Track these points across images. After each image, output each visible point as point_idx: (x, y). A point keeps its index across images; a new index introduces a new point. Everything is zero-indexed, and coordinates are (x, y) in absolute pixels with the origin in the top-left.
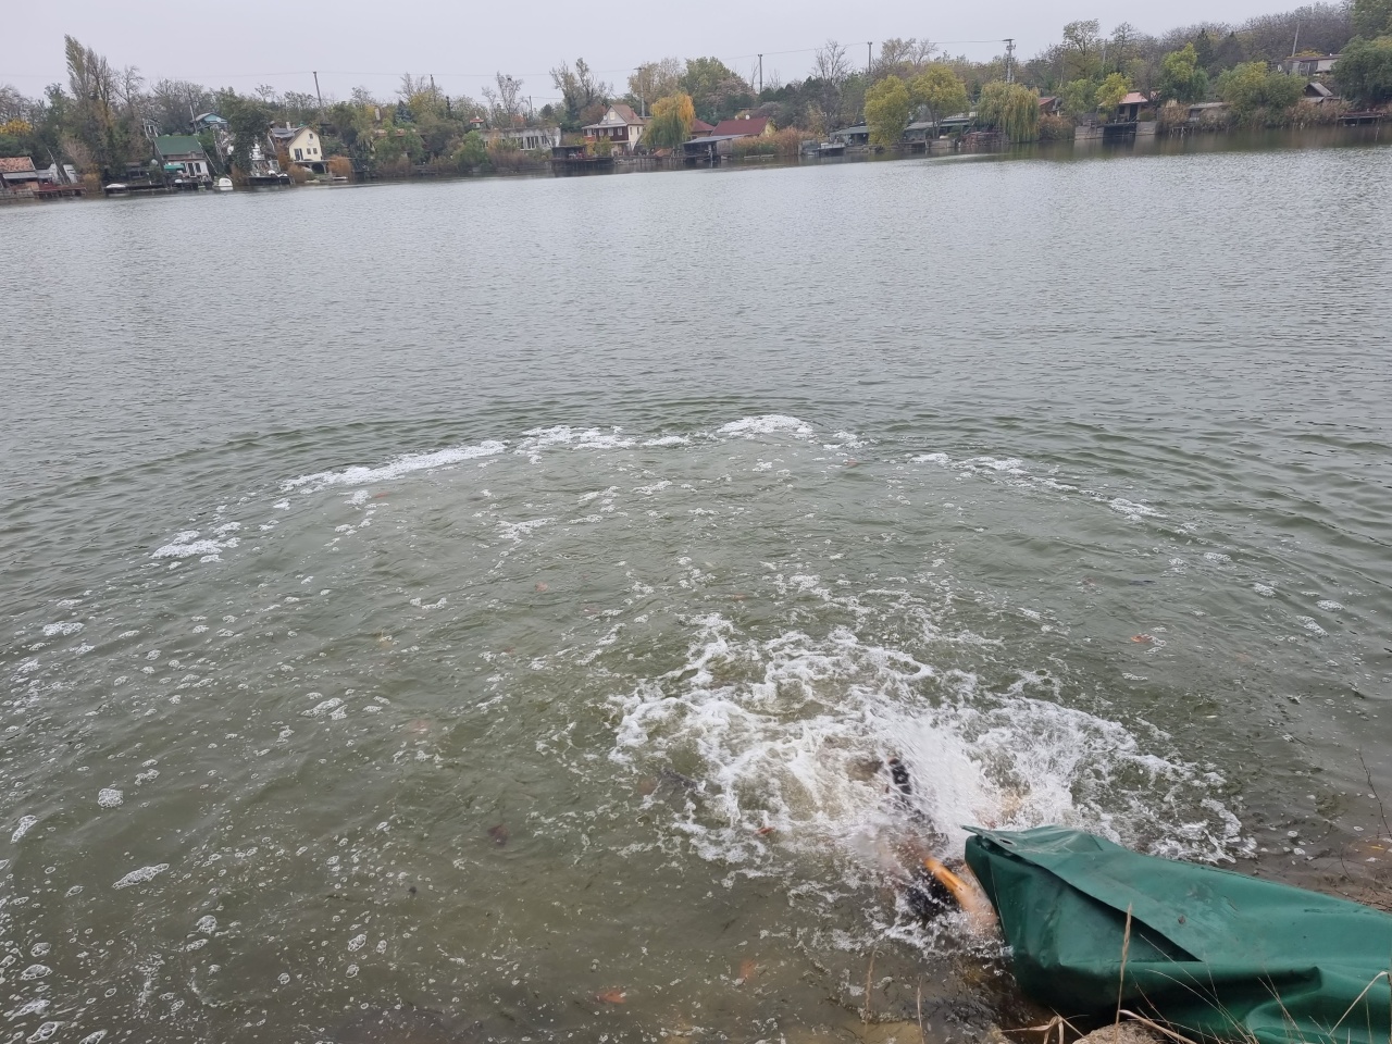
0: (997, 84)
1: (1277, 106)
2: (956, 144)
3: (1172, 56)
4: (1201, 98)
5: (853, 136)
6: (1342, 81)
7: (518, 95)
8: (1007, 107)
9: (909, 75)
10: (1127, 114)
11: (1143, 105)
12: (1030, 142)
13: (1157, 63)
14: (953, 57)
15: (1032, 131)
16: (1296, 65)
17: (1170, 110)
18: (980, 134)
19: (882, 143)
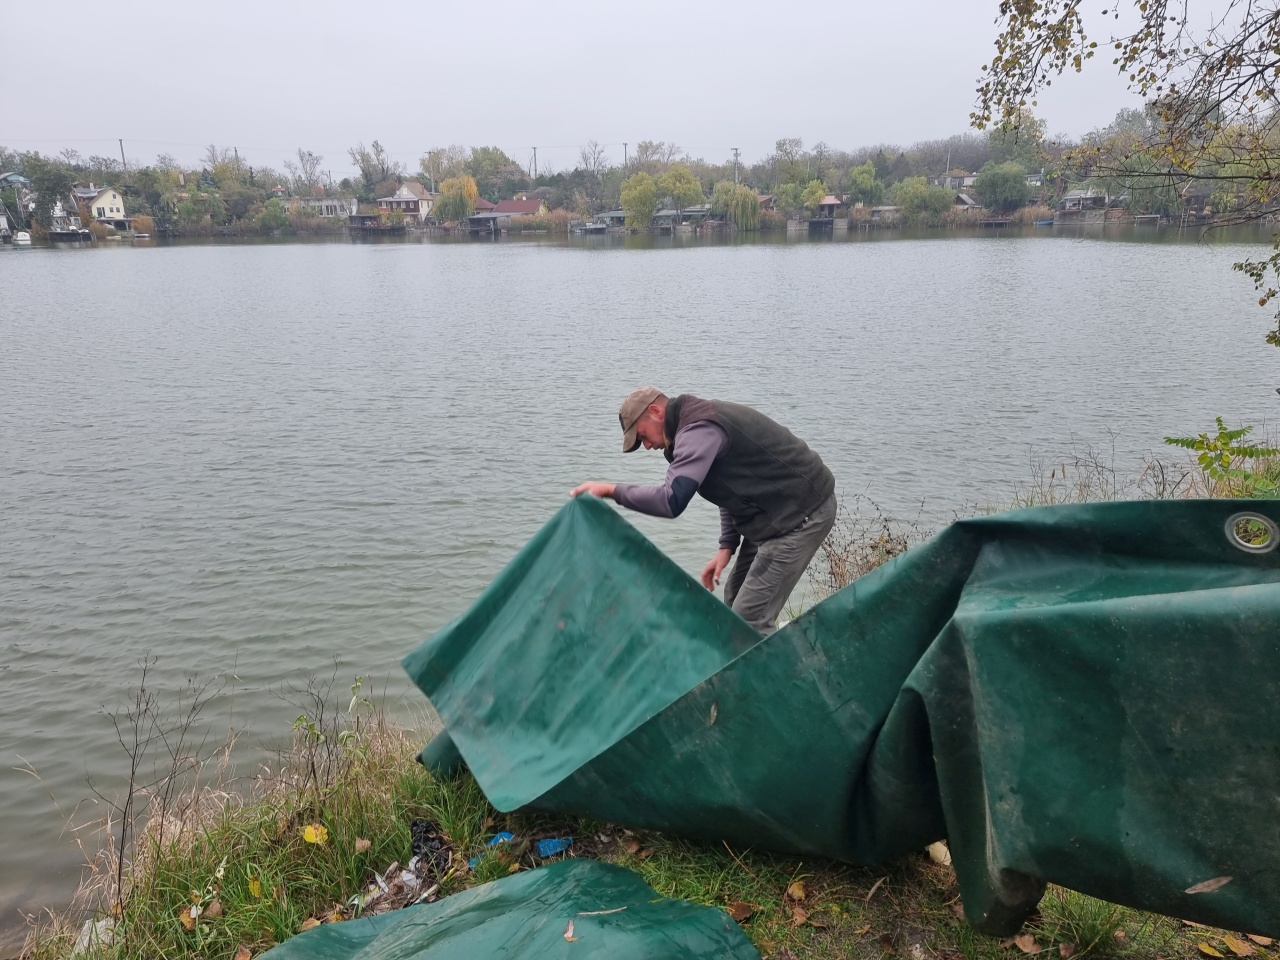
0: (726, 184)
1: (936, 211)
2: (695, 230)
3: (856, 170)
4: (880, 202)
5: (612, 218)
6: (981, 194)
7: (318, 169)
8: (734, 202)
9: (657, 172)
10: (826, 212)
11: (838, 206)
12: (754, 230)
13: (846, 174)
14: (694, 159)
15: (755, 222)
16: (949, 180)
17: (857, 210)
18: (715, 222)
19: (636, 225)
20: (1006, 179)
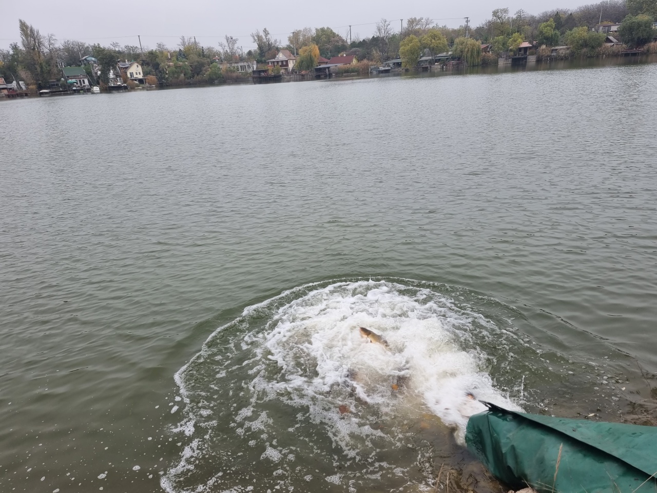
0: (461, 39)
1: (593, 47)
2: (443, 67)
3: (543, 25)
4: (557, 44)
5: (394, 63)
6: (622, 35)
7: (236, 46)
8: (466, 49)
9: (420, 35)
10: (522, 52)
11: (530, 48)
12: (478, 66)
13: (536, 28)
14: (441, 26)
15: (478, 60)
16: (601, 28)
17: (543, 50)
18: (454, 62)
19: (408, 67)
20: (639, 25)
